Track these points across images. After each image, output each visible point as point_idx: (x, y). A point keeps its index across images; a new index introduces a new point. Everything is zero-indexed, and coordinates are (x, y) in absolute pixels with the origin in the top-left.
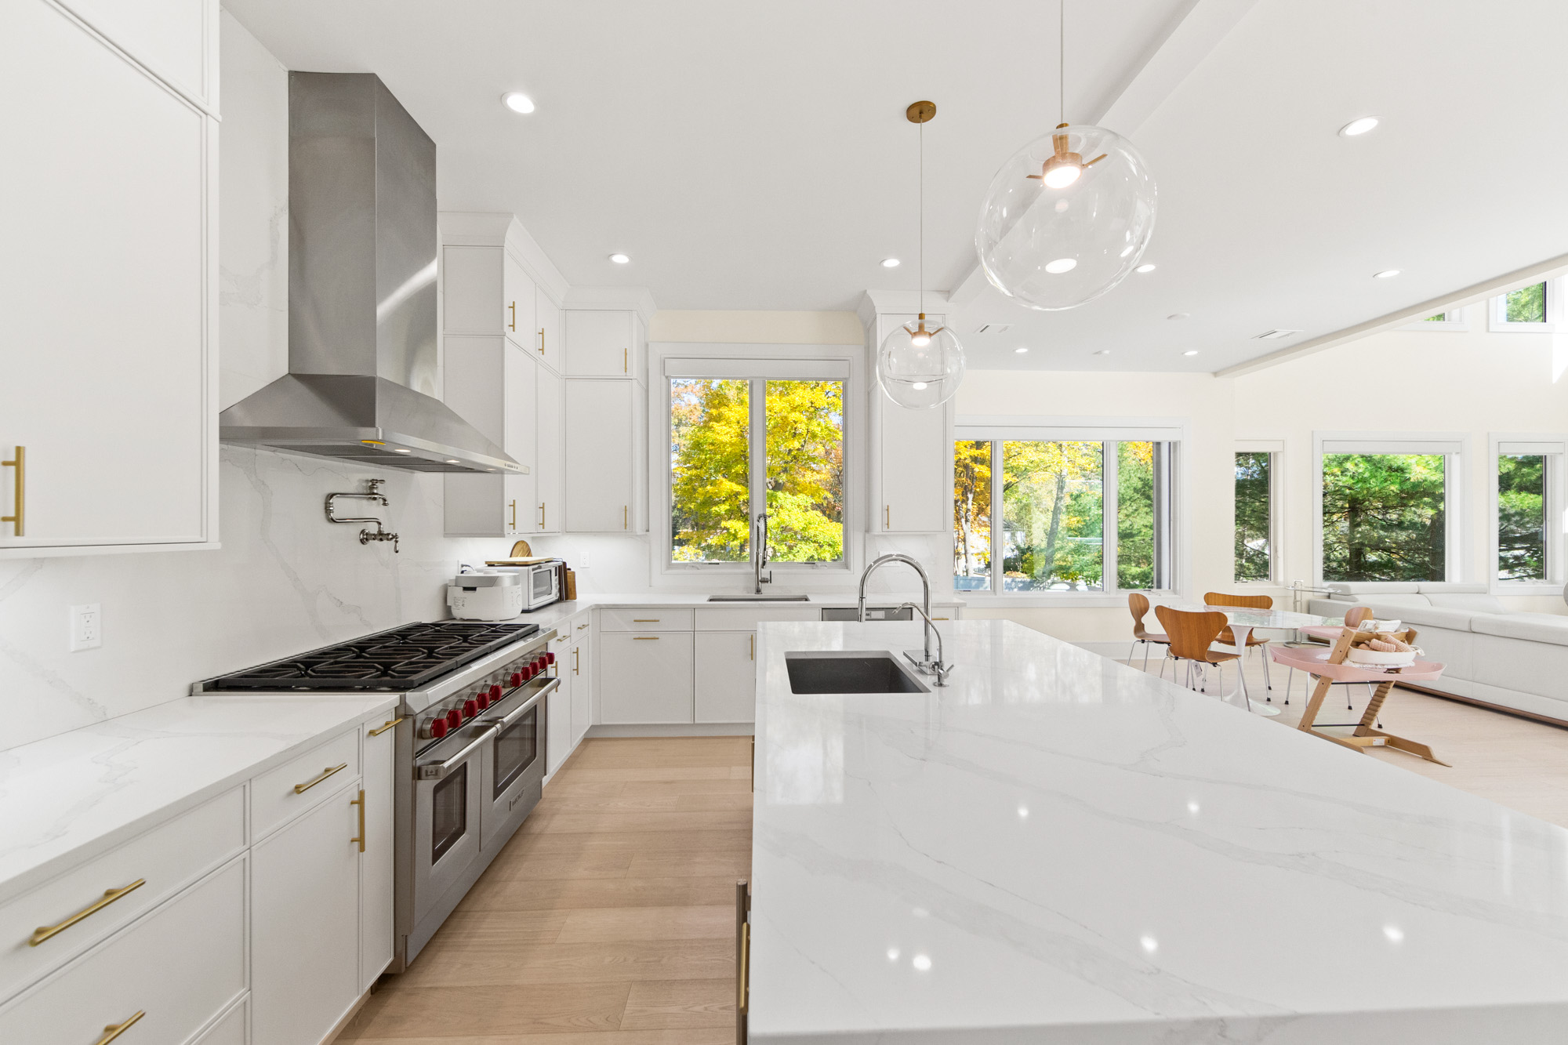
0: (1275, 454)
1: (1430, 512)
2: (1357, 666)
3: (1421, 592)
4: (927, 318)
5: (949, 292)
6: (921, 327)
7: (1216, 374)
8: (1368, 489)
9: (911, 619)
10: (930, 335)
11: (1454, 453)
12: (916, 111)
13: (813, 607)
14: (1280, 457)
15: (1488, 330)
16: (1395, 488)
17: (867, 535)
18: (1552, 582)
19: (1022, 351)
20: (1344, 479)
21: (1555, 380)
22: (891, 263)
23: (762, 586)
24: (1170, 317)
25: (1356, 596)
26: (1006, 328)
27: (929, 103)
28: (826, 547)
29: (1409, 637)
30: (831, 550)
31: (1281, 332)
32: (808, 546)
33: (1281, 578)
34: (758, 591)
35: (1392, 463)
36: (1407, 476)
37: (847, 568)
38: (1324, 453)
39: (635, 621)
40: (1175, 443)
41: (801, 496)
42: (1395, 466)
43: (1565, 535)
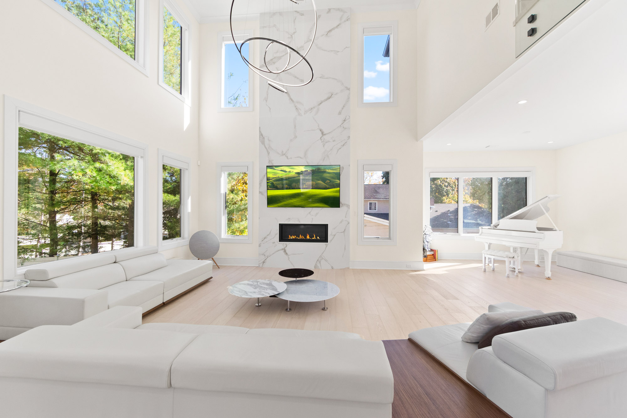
1: (129, 201)
3: (117, 261)
8: (98, 186)
11: (140, 157)
15: (158, 83)
16: (114, 188)
18: (183, 238)
20: (85, 179)
21: (184, 130)
35: (111, 173)
36: (119, 182)
42: (113, 175)
43: (189, 213)
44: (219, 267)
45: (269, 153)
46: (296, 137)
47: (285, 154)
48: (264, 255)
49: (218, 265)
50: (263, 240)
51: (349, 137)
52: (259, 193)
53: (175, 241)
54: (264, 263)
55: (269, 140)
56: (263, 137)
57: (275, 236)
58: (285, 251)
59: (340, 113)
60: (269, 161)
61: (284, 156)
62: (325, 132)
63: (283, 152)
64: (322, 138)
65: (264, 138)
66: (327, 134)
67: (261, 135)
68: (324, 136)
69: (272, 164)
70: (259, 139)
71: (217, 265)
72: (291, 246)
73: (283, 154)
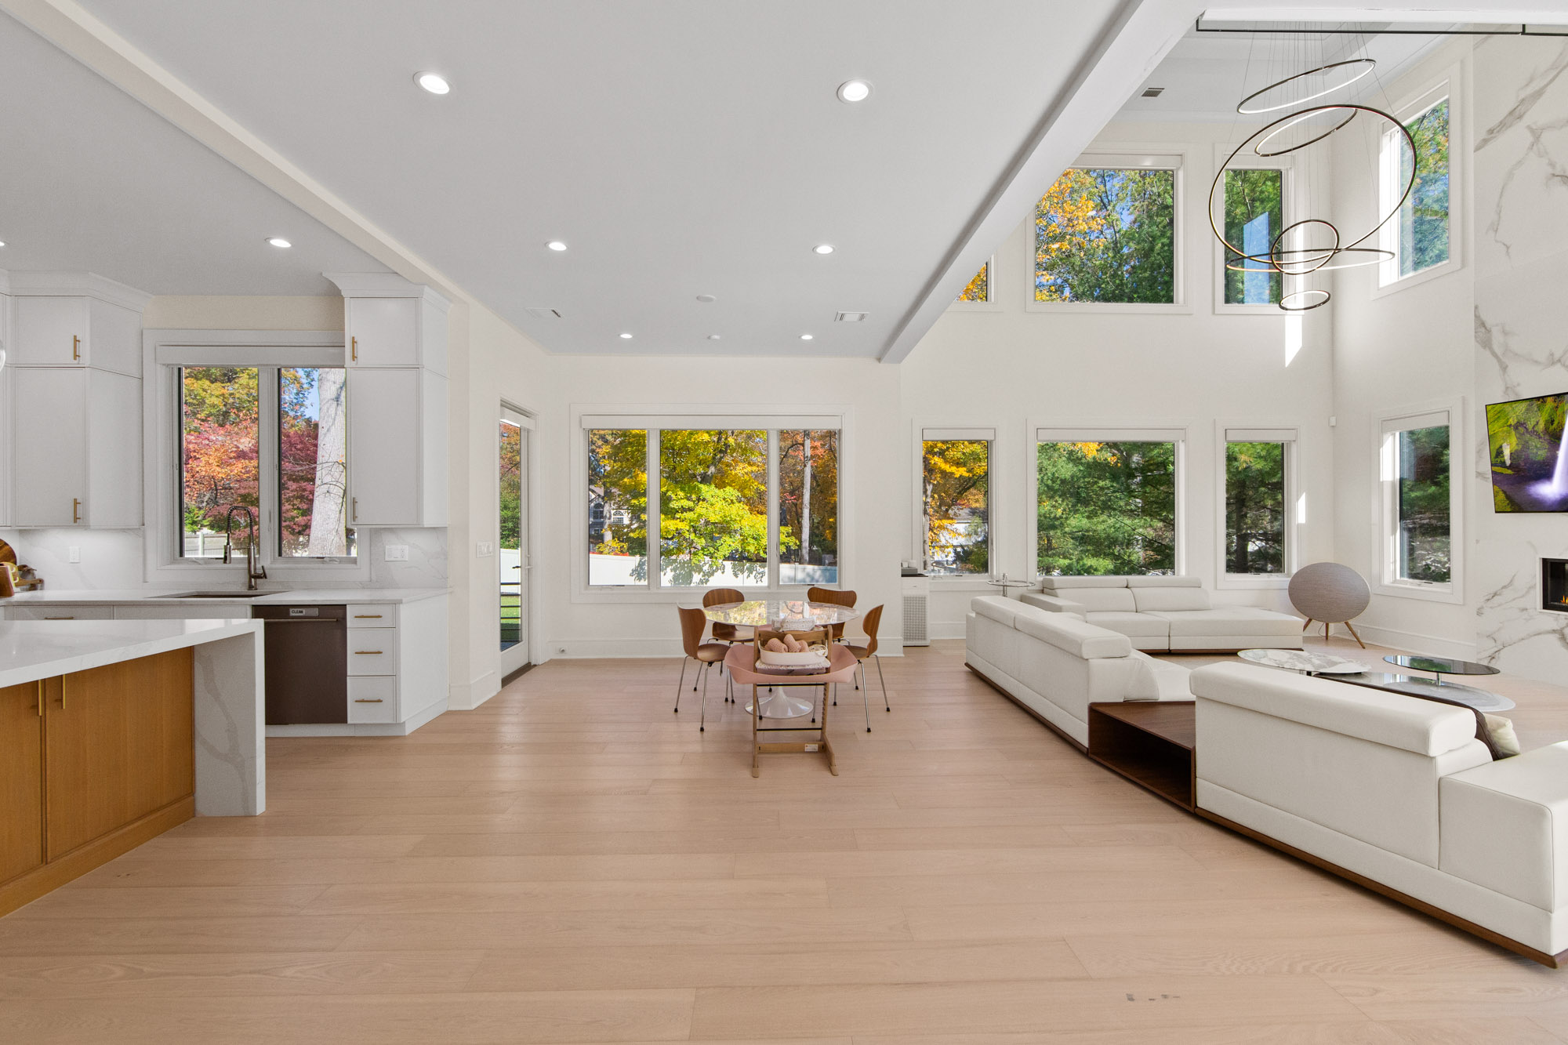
0: (991, 442)
3: (1129, 586)
7: (879, 359)
11: (1180, 441)
14: (999, 448)
15: (1214, 313)
18: (1286, 574)
21: (1287, 365)
22: (279, 243)
28: (750, 540)
30: (755, 543)
32: (732, 540)
33: (994, 572)
34: (251, 587)
38: (1039, 441)
41: (728, 489)
43: (1299, 526)
44: (1365, 645)
45: (1504, 368)
47: (1559, 361)
48: (1491, 637)
49: (1362, 641)
50: (1488, 600)
52: (1477, 477)
54: (1494, 660)
55: (1505, 333)
56: (1486, 328)
57: (1527, 592)
58: (1563, 638)
60: (1507, 388)
61: (1558, 365)
63: (1552, 355)
65: (1489, 331)
67: (1481, 324)
69: (1516, 394)
70: (1476, 337)
71: (1359, 641)
73: (1553, 363)
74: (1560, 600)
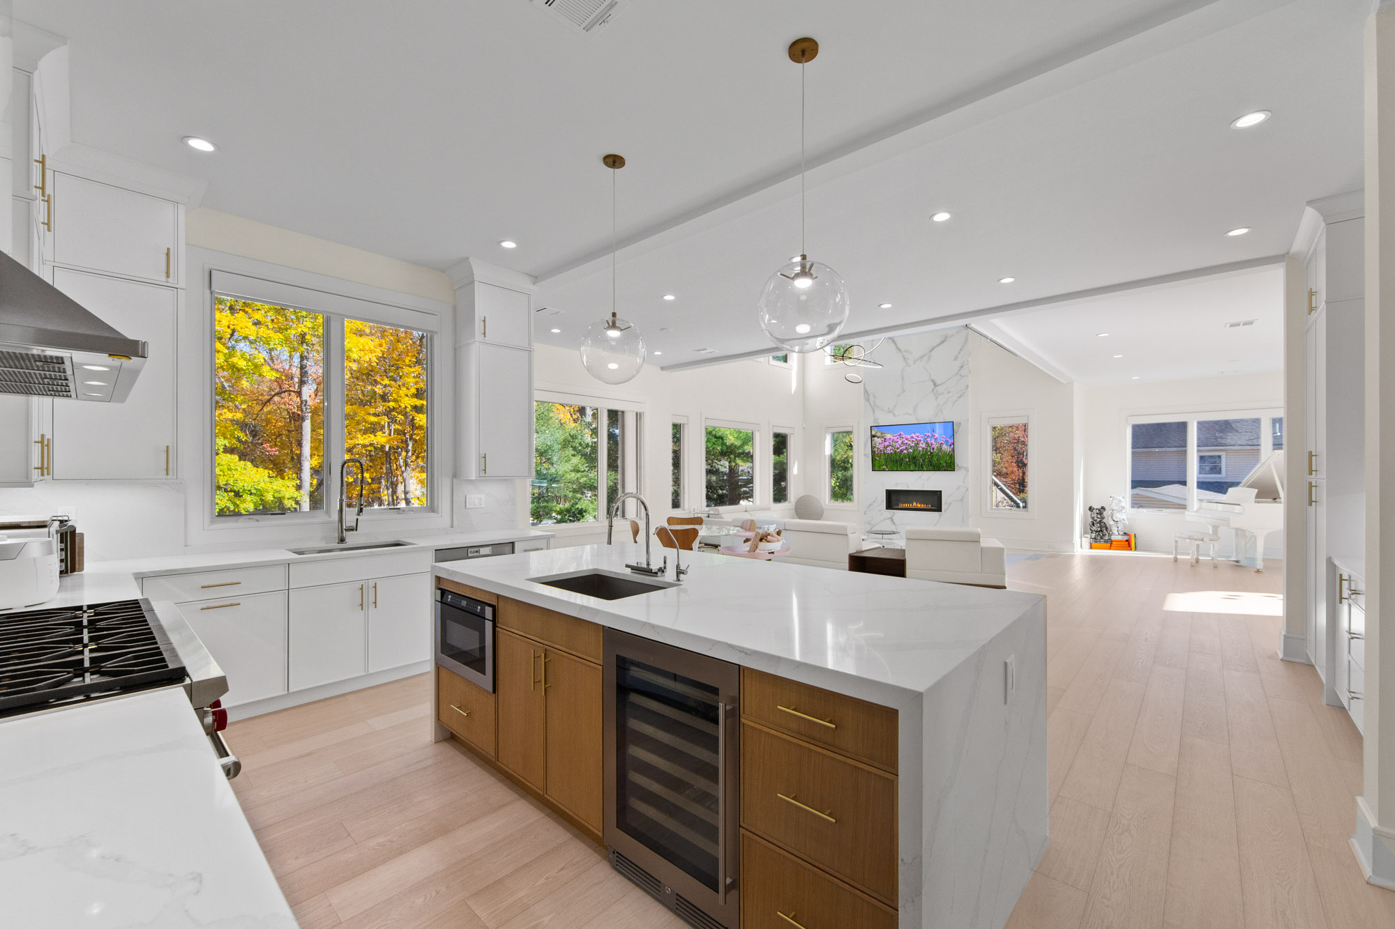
0: (683, 424)
2: (762, 552)
4: (618, 316)
5: (536, 277)
6: (614, 323)
7: (662, 369)
9: (513, 552)
10: (621, 330)
11: (757, 430)
12: (611, 160)
13: (423, 549)
14: (686, 426)
17: (455, 480)
18: (790, 502)
19: (556, 331)
21: (793, 392)
22: (509, 245)
23: (348, 535)
24: (662, 329)
25: (723, 515)
26: (557, 313)
27: (622, 158)
29: (779, 533)
31: (709, 350)
33: (686, 506)
34: (342, 540)
37: (433, 512)
39: (202, 587)
40: (640, 414)
42: (718, 435)
45: (874, 411)
46: (904, 391)
50: (866, 508)
51: (968, 386)
52: (864, 457)
53: (781, 506)
55: (874, 397)
56: (867, 393)
57: (882, 503)
58: (892, 520)
59: (956, 359)
60: (875, 420)
61: (891, 414)
62: (938, 382)
63: (889, 409)
64: (935, 390)
65: (869, 395)
66: (940, 385)
67: (865, 391)
68: (937, 388)
69: (878, 423)
70: (864, 399)
72: (899, 515)
73: (890, 412)
74: (898, 505)
